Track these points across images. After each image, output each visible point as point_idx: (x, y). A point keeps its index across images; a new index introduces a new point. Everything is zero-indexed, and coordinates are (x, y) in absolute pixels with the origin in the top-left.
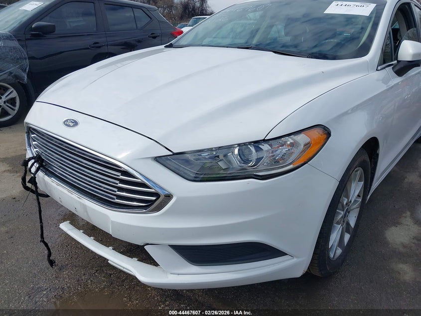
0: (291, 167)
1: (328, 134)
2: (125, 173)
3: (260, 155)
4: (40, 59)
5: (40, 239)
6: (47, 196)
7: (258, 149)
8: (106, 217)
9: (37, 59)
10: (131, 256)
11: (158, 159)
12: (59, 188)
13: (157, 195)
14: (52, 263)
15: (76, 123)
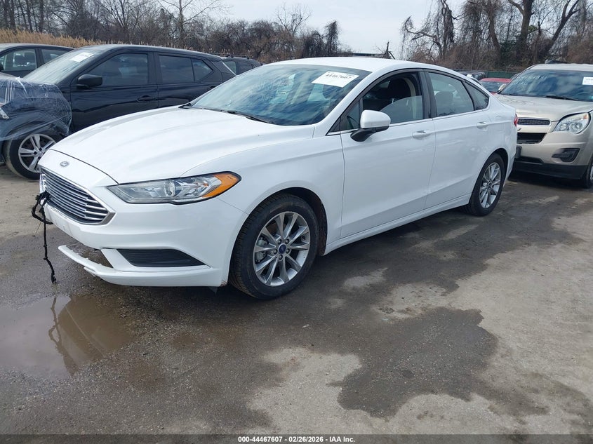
0: (201, 198)
1: (239, 178)
2: (90, 197)
3: (178, 188)
4: (85, 111)
5: (44, 257)
6: (52, 223)
7: (177, 184)
8: (79, 228)
9: (81, 111)
10: (98, 262)
11: (108, 187)
12: (55, 212)
13: (106, 212)
14: (53, 279)
15: (67, 164)
